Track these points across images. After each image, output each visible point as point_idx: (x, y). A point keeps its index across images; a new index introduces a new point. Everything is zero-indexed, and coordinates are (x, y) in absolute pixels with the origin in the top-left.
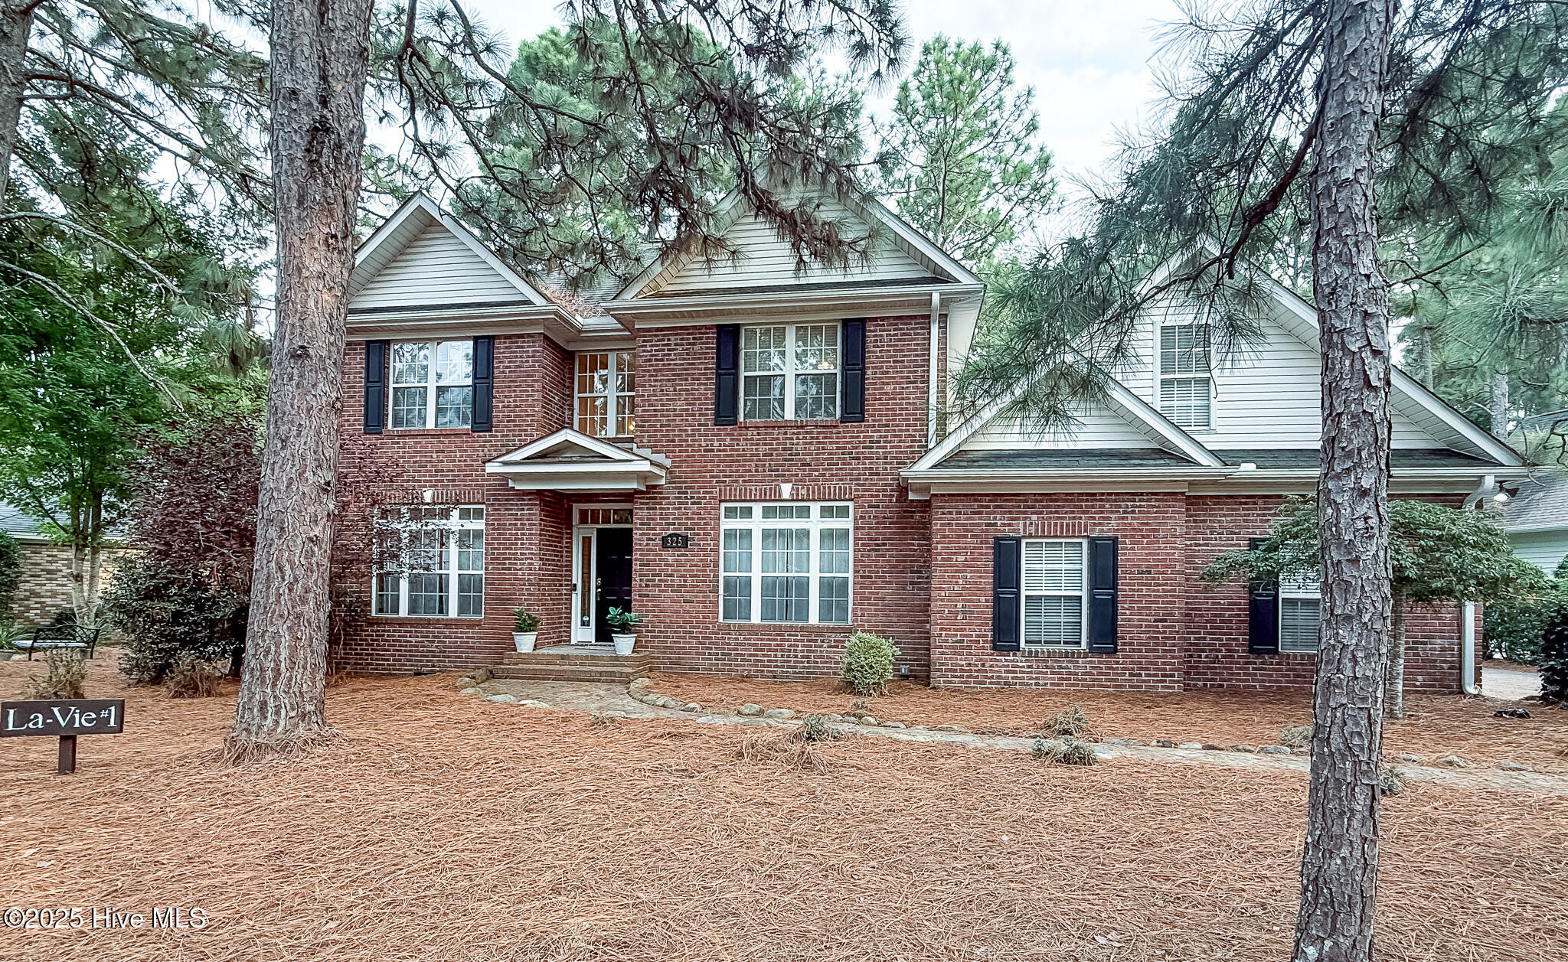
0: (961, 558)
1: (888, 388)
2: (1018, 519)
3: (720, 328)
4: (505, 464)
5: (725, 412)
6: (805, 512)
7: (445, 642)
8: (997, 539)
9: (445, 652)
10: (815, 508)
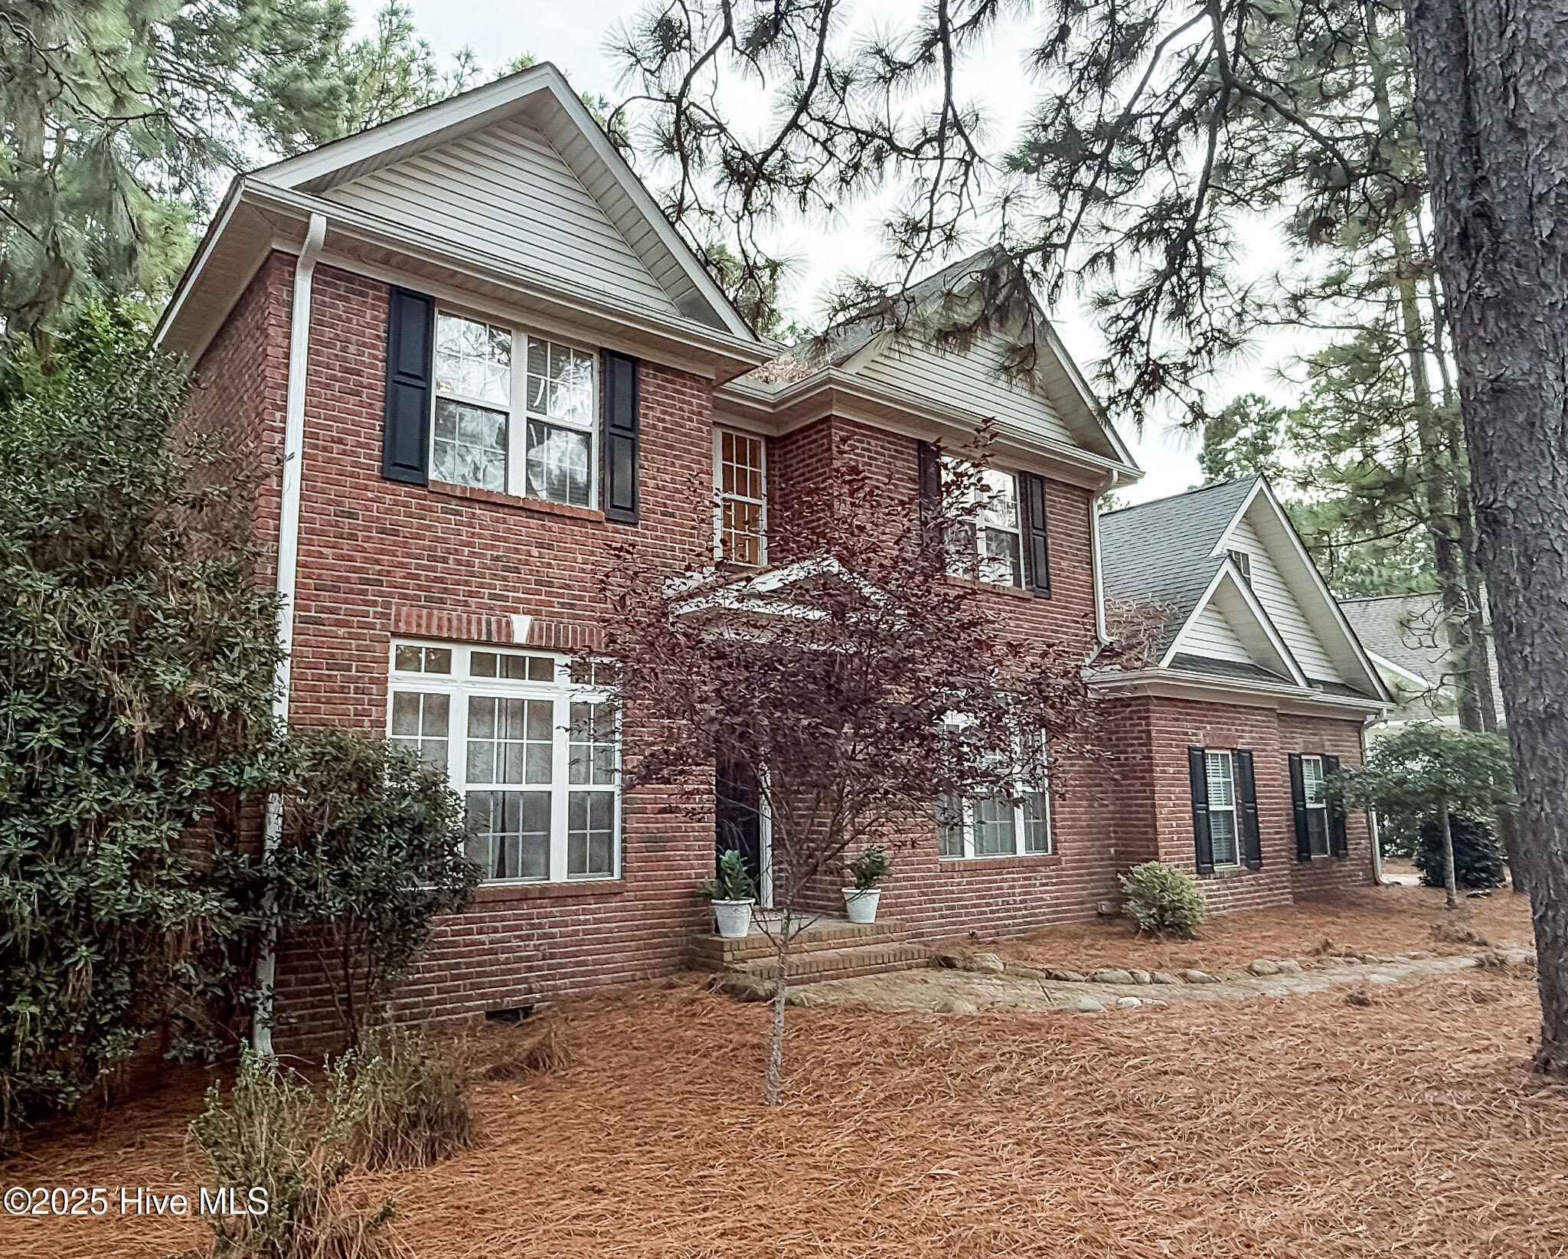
0: (1171, 770)
2: (1199, 728)
3: (922, 446)
7: (553, 936)
8: (1190, 749)
9: (553, 956)
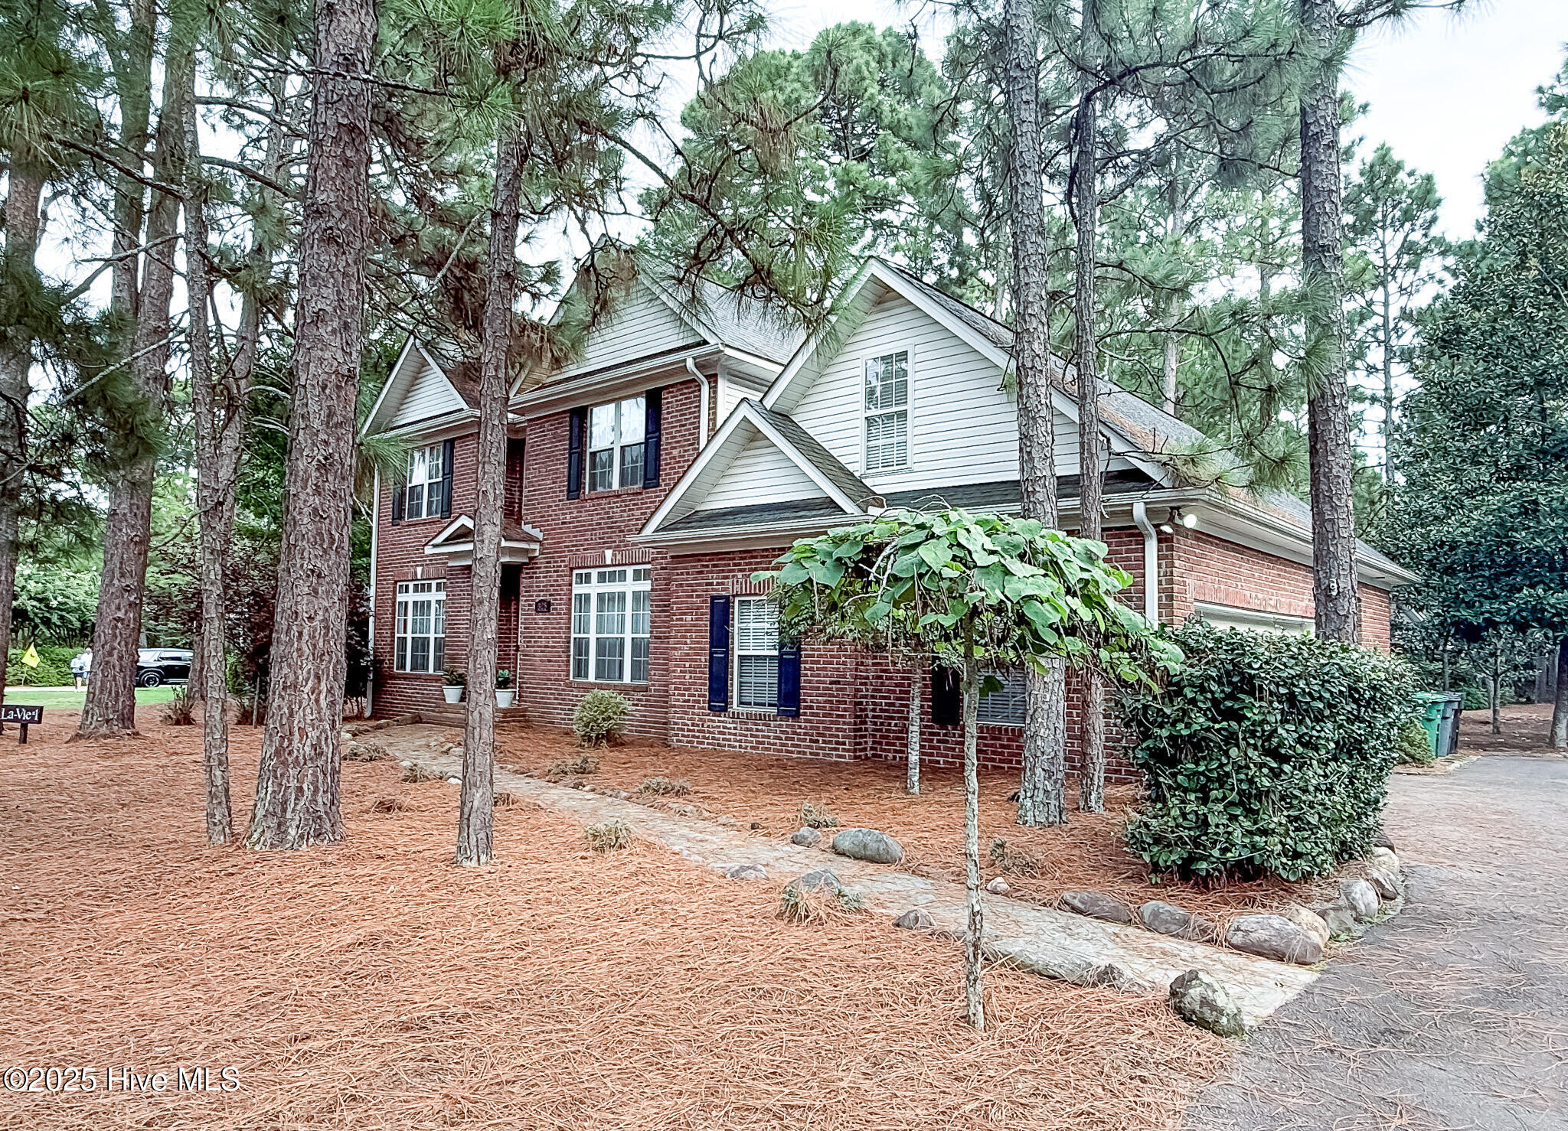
0: (689, 618)
1: (675, 452)
2: (727, 577)
3: (573, 412)
4: (435, 546)
5: (574, 489)
6: (623, 576)
8: (713, 598)
10: (630, 571)
